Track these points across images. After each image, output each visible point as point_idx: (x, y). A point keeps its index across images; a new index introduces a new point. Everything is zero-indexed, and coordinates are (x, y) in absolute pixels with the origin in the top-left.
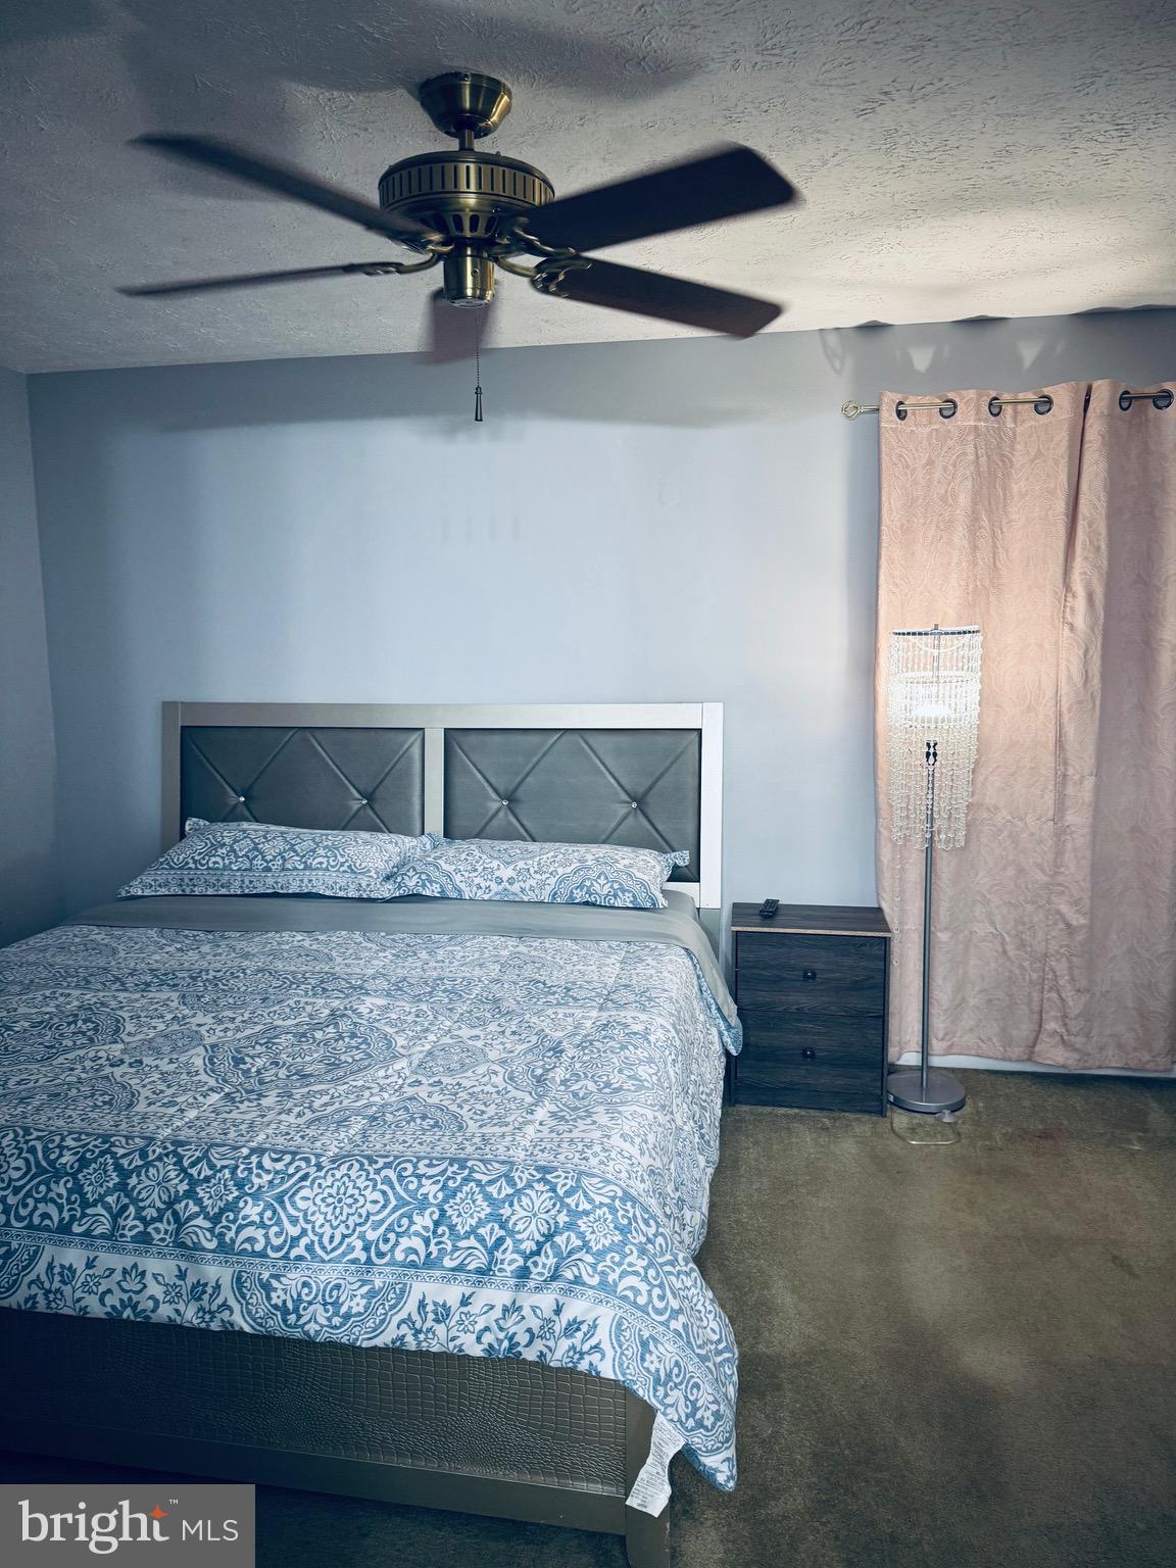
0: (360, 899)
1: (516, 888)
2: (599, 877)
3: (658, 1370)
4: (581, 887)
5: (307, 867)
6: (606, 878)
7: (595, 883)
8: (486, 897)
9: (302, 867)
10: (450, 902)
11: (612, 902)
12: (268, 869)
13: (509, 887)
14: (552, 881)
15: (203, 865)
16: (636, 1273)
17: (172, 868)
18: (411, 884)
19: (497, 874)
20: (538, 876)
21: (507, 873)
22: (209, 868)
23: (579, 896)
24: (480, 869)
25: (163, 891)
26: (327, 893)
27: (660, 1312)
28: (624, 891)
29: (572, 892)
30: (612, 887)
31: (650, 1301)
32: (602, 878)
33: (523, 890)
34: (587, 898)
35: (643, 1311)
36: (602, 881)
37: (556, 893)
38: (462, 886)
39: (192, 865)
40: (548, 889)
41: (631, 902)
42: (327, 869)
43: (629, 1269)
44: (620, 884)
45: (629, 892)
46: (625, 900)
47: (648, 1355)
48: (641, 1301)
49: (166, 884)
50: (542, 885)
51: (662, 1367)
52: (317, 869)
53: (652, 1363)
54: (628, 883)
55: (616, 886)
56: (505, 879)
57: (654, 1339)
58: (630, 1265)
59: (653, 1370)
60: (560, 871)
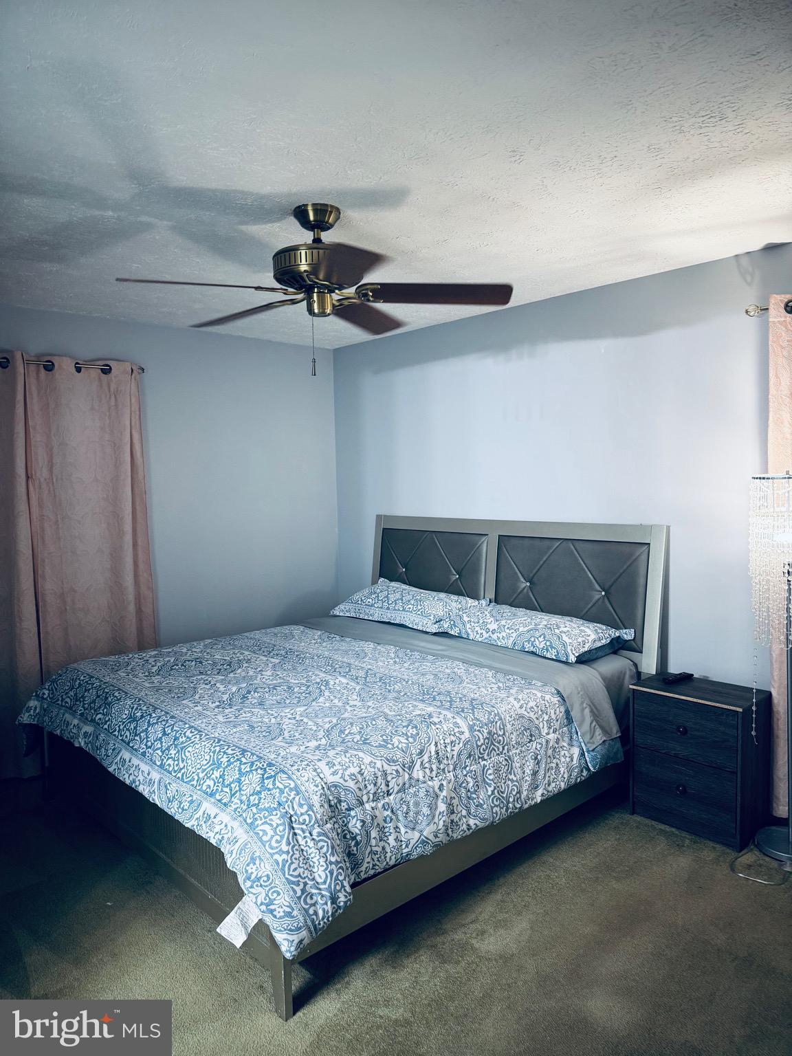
0: (422, 632)
1: (494, 637)
2: (540, 636)
3: (252, 873)
4: (529, 641)
5: (404, 610)
6: (544, 638)
7: (536, 640)
8: (480, 640)
9: (401, 609)
10: (462, 640)
11: (545, 653)
12: (388, 608)
13: (491, 635)
14: (514, 635)
15: (364, 603)
16: (271, 825)
17: (352, 602)
18: (446, 626)
19: (488, 626)
20: (508, 631)
21: (493, 626)
22: (366, 605)
23: (528, 647)
24: (481, 622)
25: (348, 614)
26: (410, 626)
27: (272, 848)
28: (552, 647)
29: (523, 644)
30: (545, 644)
31: (270, 840)
32: (542, 637)
33: (499, 638)
34: (532, 649)
35: (263, 844)
36: (541, 639)
37: (515, 643)
38: (469, 631)
39: (360, 602)
40: (512, 639)
41: (555, 655)
42: (411, 612)
43: (269, 822)
44: (551, 643)
45: (555, 648)
46: (552, 654)
47: (252, 865)
48: (265, 838)
49: (349, 611)
50: (509, 636)
51: (255, 873)
52: (407, 611)
53: (252, 869)
54: (556, 643)
55: (548, 644)
56: (491, 630)
57: (260, 859)
58: (271, 820)
59: (250, 871)
60: (521, 629)
